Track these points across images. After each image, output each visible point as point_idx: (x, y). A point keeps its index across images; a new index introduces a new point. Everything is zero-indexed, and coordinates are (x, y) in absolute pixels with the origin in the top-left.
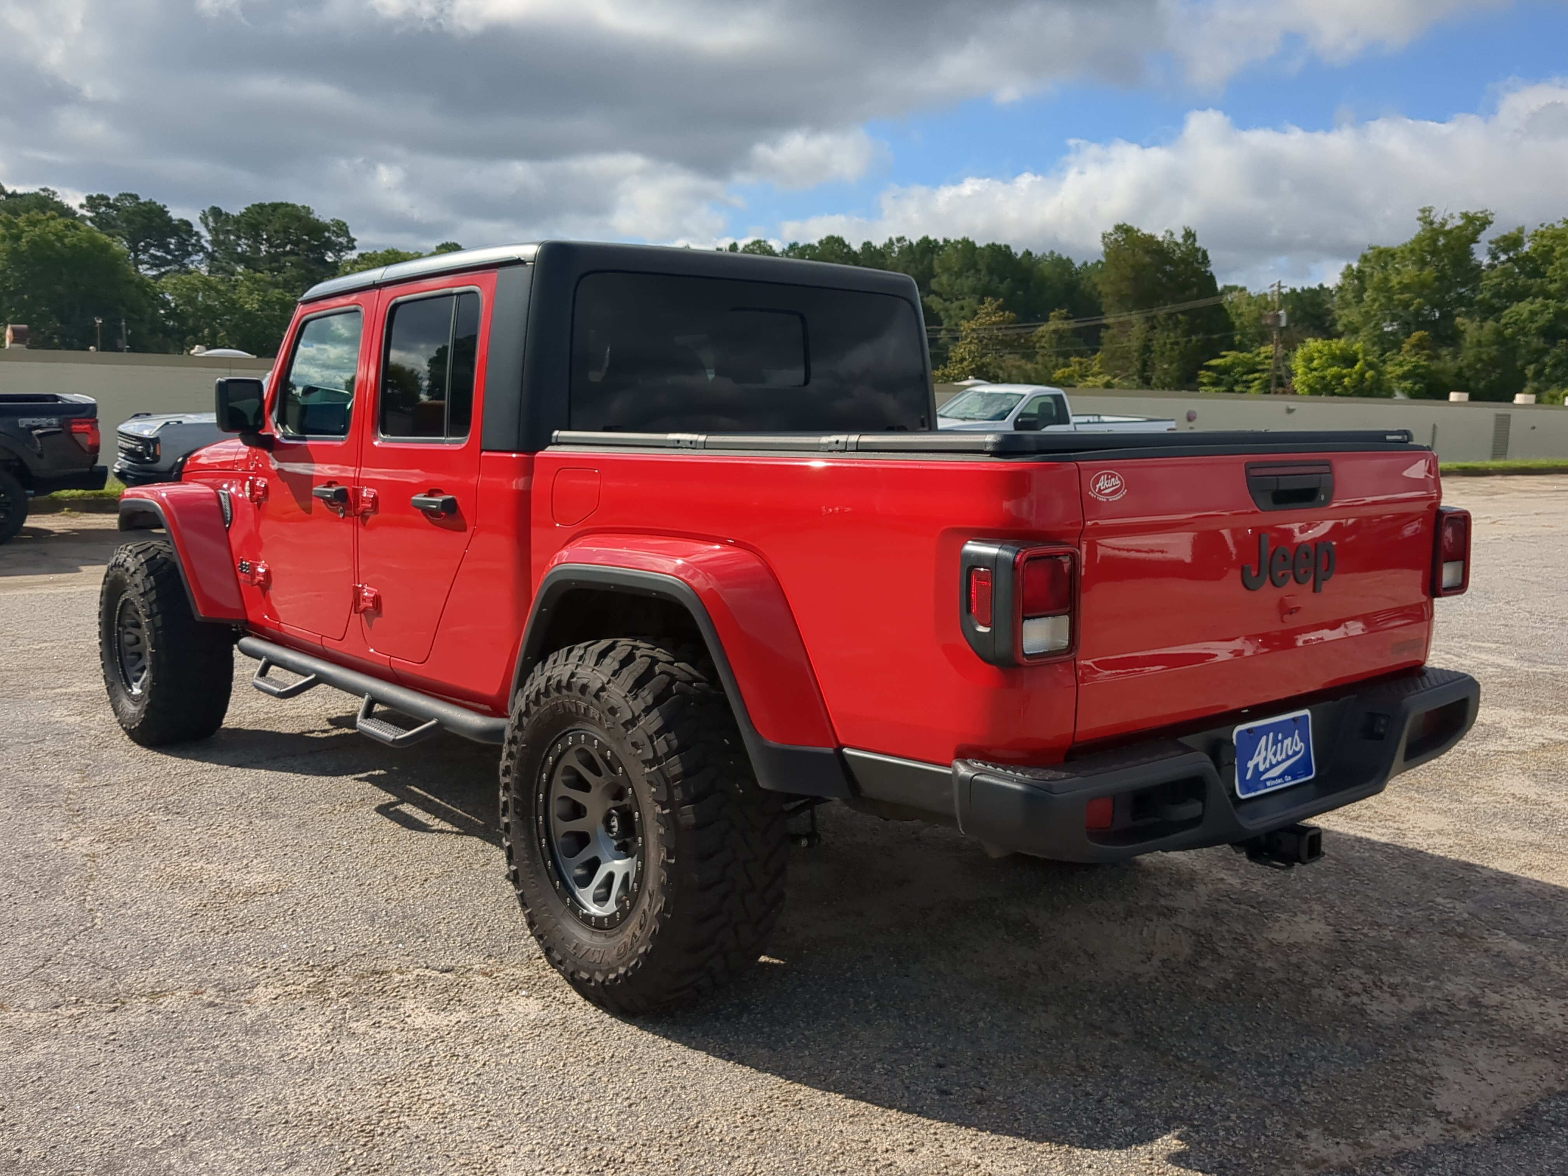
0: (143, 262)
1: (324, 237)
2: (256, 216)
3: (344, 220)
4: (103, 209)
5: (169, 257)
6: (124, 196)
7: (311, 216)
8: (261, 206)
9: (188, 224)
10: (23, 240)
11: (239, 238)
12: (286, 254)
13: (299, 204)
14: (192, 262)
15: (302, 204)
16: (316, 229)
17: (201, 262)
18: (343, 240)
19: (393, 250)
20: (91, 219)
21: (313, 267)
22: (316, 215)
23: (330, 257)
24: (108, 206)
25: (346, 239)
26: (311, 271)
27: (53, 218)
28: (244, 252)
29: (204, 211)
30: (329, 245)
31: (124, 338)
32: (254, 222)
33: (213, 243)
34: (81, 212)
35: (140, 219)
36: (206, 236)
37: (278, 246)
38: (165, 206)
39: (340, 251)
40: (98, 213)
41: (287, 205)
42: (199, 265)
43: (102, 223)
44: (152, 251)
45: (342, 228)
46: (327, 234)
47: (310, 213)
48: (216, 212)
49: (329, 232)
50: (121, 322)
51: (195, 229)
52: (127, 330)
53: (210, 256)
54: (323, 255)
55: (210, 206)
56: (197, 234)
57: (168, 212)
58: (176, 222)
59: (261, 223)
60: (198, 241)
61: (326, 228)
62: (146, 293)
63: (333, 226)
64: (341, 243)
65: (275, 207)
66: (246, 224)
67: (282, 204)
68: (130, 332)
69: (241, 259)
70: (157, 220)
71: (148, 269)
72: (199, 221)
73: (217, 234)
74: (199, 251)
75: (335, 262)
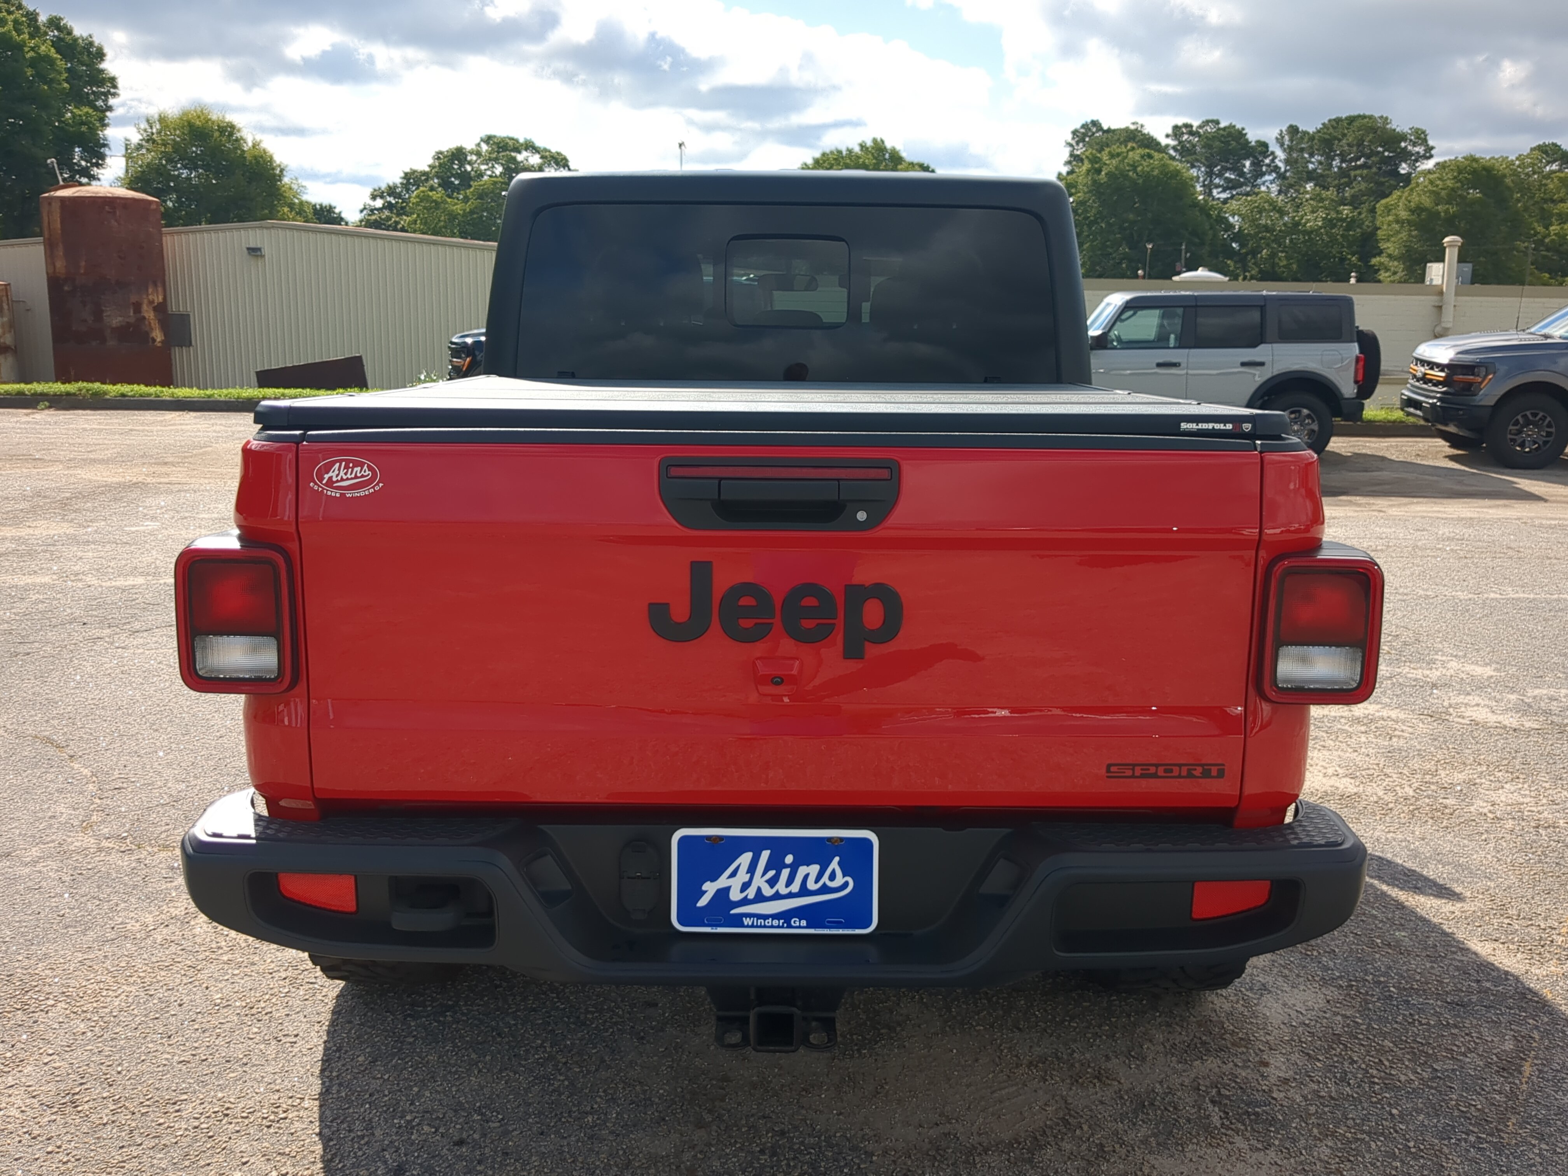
0: (1217, 186)
1: (1400, 147)
2: (1331, 130)
3: (1424, 128)
4: (1185, 137)
5: (1242, 180)
6: (1207, 122)
7: (1388, 126)
8: (1338, 120)
9: (1264, 145)
10: (1103, 173)
11: (1312, 155)
12: (1357, 168)
13: (1377, 115)
14: (1264, 183)
15: (1380, 115)
16: (1393, 139)
17: (1272, 182)
18: (1420, 149)
19: (1471, 156)
20: (1174, 148)
21: (1383, 180)
22: (1393, 126)
23: (1404, 169)
24: (1191, 133)
25: (1423, 148)
26: (1380, 184)
27: (1133, 149)
28: (1315, 170)
29: (1281, 131)
30: (1405, 155)
31: (1183, 261)
32: (1327, 137)
33: (1287, 162)
34: (1164, 141)
35: (1218, 143)
36: (1281, 155)
37: (1352, 160)
38: (1243, 129)
39: (1416, 161)
40: (1180, 142)
41: (1364, 117)
42: (1269, 186)
43: (1185, 150)
44: (1227, 175)
45: (1421, 137)
46: (1403, 144)
47: (1388, 124)
48: (1293, 130)
49: (1405, 141)
50: (1181, 245)
51: (1271, 149)
52: (1186, 254)
53: (1282, 176)
54: (1397, 166)
55: (1288, 125)
56: (1273, 153)
57: (1246, 134)
58: (1253, 143)
59: (1336, 138)
60: (1273, 161)
61: (1403, 137)
62: (1209, 216)
63: (1411, 135)
64: (1418, 153)
65: (1351, 120)
66: (1319, 140)
67: (1359, 116)
68: (1188, 255)
69: (1311, 176)
70: (1234, 143)
71: (1221, 192)
72: (1274, 141)
73: (1290, 154)
74: (1272, 171)
75: (1409, 174)
